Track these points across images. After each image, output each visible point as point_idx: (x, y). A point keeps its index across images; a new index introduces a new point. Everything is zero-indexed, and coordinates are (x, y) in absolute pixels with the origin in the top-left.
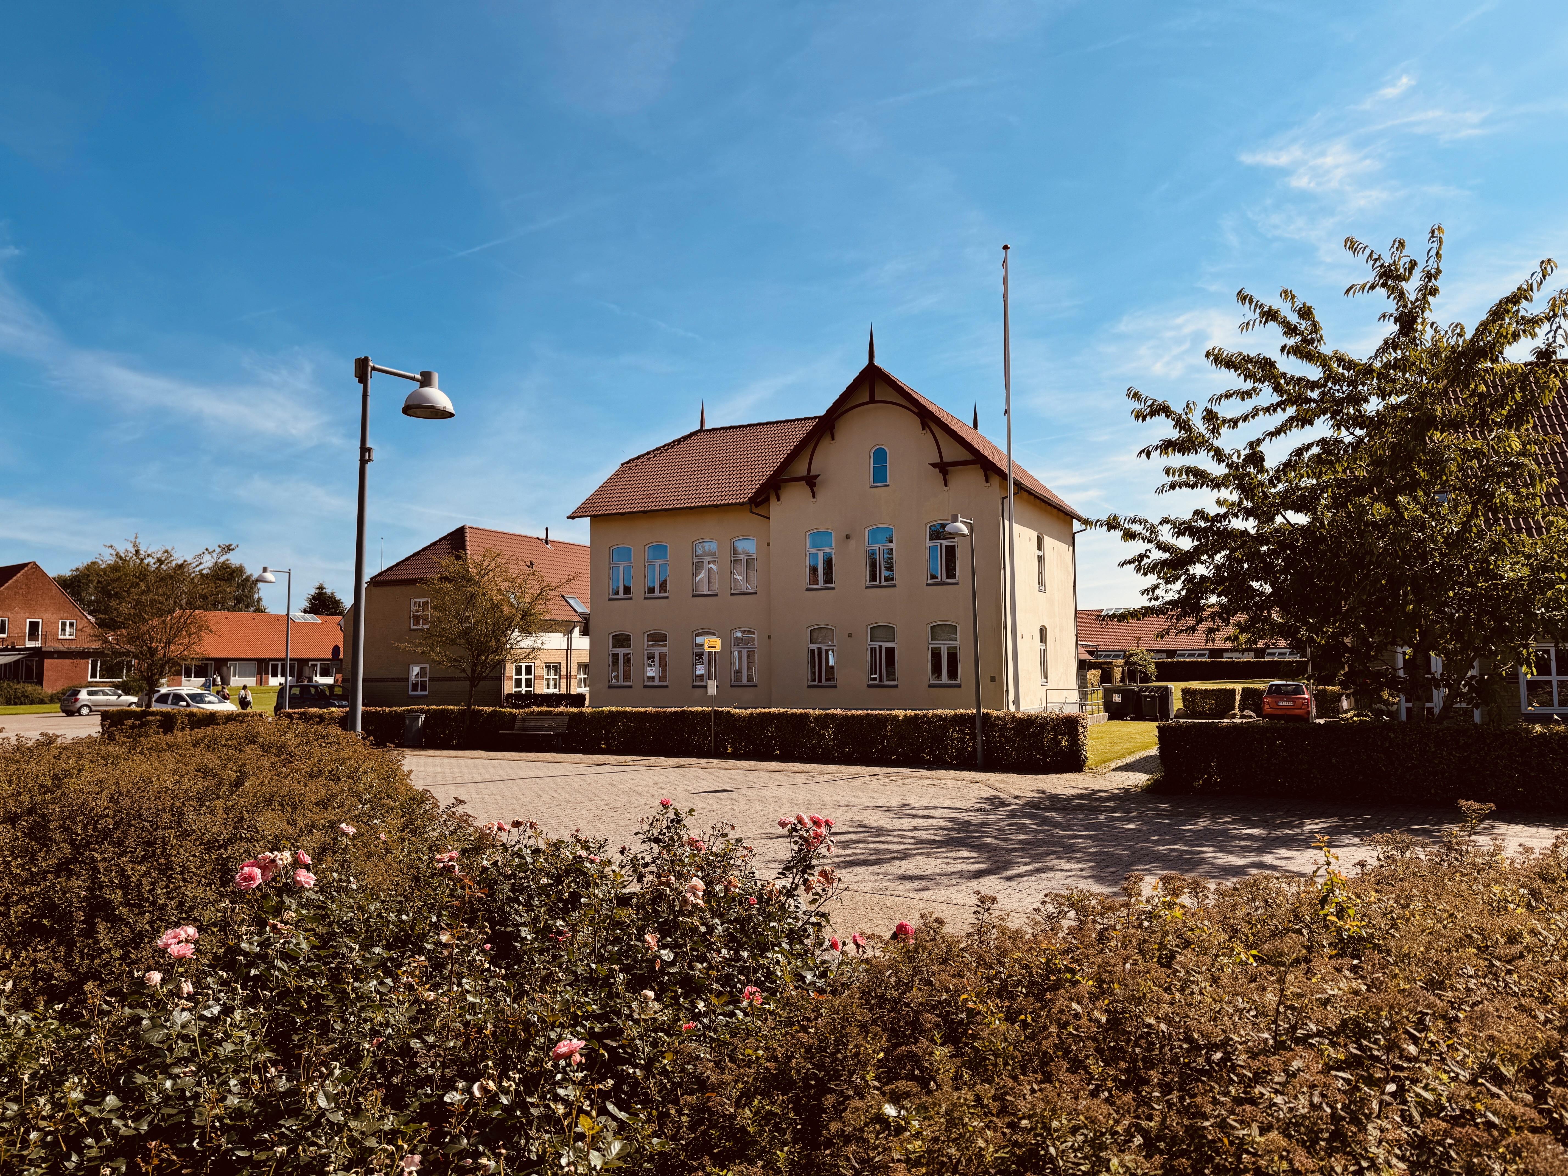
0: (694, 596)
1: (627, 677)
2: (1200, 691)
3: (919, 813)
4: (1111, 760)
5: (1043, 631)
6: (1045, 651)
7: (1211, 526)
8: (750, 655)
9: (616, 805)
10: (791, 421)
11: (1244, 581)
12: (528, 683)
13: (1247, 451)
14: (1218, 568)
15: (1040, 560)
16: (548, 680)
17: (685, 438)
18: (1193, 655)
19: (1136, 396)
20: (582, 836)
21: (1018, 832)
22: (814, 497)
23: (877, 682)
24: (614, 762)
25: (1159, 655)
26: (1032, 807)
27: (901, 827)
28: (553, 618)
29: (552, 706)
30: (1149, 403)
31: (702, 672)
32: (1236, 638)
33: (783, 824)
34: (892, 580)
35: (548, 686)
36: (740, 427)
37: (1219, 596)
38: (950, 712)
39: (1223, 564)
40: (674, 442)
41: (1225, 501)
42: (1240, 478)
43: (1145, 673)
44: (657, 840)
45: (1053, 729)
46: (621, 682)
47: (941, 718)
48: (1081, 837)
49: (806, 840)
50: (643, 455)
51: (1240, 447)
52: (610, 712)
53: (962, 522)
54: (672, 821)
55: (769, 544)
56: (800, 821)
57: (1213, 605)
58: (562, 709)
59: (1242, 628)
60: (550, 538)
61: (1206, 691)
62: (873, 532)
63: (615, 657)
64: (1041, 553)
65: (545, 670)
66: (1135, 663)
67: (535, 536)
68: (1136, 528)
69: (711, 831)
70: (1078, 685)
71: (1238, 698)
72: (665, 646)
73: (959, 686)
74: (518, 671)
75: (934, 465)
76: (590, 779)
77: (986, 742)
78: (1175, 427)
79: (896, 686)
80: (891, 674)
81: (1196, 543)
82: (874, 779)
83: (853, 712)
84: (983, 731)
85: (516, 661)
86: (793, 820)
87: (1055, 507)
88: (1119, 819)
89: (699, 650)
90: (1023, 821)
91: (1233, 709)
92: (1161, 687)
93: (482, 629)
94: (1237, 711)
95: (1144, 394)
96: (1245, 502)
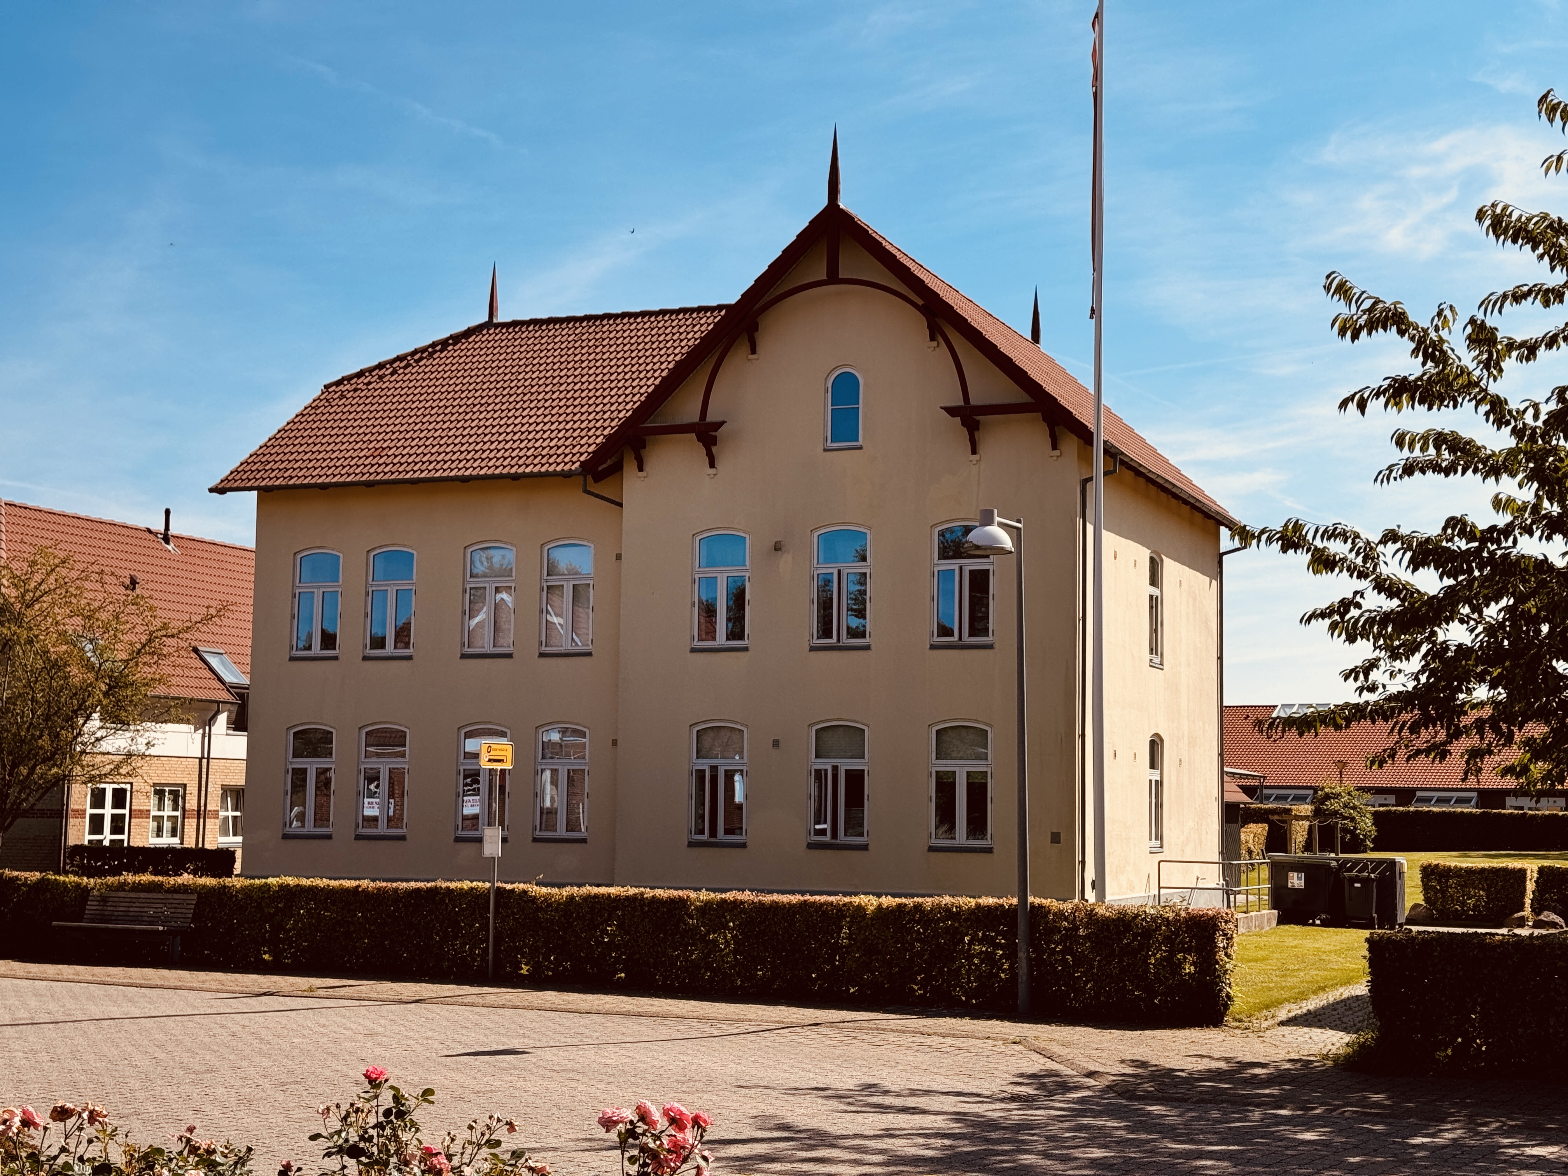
0: (464, 656)
1: (322, 817)
2: (1457, 872)
3: (898, 1102)
4: (1278, 1003)
5: (1156, 745)
6: (1159, 784)
7: (1479, 550)
8: (575, 778)
9: (284, 1078)
10: (672, 312)
11: (1538, 658)
12: (118, 825)
13: (1553, 406)
14: (1491, 630)
15: (1155, 604)
16: (159, 819)
17: (456, 338)
18: (1447, 801)
19: (1343, 290)
20: (202, 1140)
21: (1091, 1142)
22: (712, 465)
23: (827, 838)
24: (287, 990)
25: (1381, 799)
26: (1120, 1095)
27: (859, 1130)
28: (174, 692)
29: (166, 873)
30: (1367, 305)
31: (476, 810)
32: (1525, 770)
33: (608, 1123)
34: (863, 635)
35: (159, 832)
36: (569, 320)
37: (1493, 686)
38: (968, 902)
39: (1501, 625)
40: (434, 345)
41: (1510, 501)
42: (1538, 457)
43: (1352, 833)
44: (354, 1152)
45: (1168, 940)
46: (310, 827)
47: (948, 912)
48: (1210, 1155)
49: (654, 1155)
50: (371, 370)
51: (1540, 398)
52: (283, 887)
53: (1000, 525)
54: (387, 1113)
55: (619, 557)
56: (644, 1116)
57: (1482, 704)
58: (186, 878)
59: (1536, 750)
60: (173, 531)
61: (1470, 871)
62: (830, 541)
63: (300, 775)
64: (1156, 592)
65: (154, 800)
66: (1335, 813)
67: (142, 525)
68: (1337, 548)
69: (467, 1134)
70: (1221, 853)
71: (1530, 886)
72: (403, 755)
73: (989, 850)
74: (98, 799)
75: (951, 411)
76: (235, 1023)
77: (1035, 964)
78: (1415, 352)
79: (865, 847)
80: (855, 824)
81: (1449, 582)
82: (811, 1033)
83: (776, 897)
84: (1033, 943)
85: (92, 779)
86: (629, 1114)
87: (1185, 502)
88: (1287, 1120)
89: (470, 766)
90: (1100, 1122)
91: (1521, 908)
92: (1381, 862)
93: (25, 712)
94: (1527, 912)
95: (1358, 284)
96: (1546, 504)
